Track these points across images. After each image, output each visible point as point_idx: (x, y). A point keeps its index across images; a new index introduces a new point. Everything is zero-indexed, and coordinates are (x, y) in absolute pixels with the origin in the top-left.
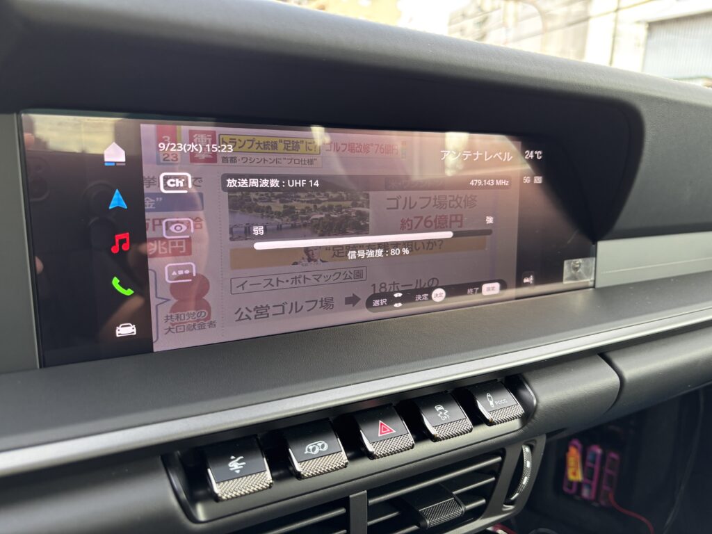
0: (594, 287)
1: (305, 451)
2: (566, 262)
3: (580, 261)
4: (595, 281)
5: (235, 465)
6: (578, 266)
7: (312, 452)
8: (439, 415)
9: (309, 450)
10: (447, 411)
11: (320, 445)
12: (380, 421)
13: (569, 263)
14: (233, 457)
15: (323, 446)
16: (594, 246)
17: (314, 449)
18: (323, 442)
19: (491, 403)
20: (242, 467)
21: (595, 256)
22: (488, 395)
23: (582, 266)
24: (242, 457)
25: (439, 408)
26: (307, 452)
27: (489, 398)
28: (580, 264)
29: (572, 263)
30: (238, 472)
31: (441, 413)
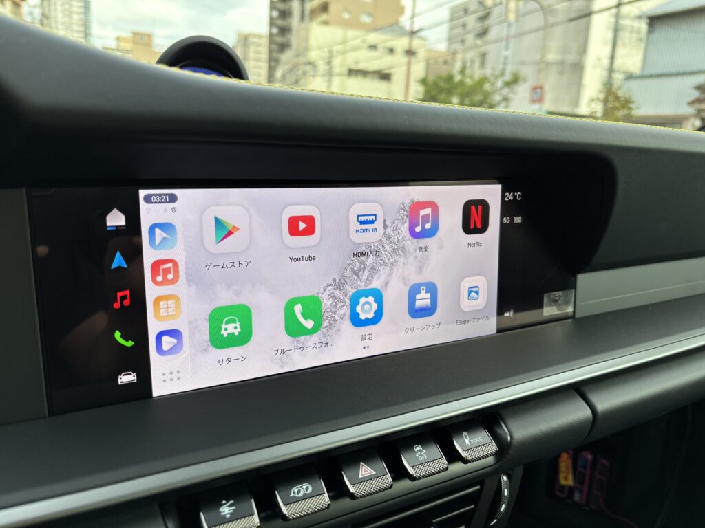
0: (573, 317)
1: (290, 494)
2: (545, 295)
3: (560, 293)
4: (574, 312)
5: (226, 510)
6: (558, 298)
7: (297, 495)
8: (417, 455)
9: (294, 493)
10: (424, 451)
11: (304, 487)
12: (361, 463)
13: (549, 296)
14: (224, 502)
15: (307, 489)
16: (573, 278)
17: (299, 492)
18: (307, 485)
19: (467, 441)
20: (232, 511)
21: (574, 287)
22: (465, 434)
23: (562, 298)
24: (232, 502)
25: (417, 448)
26: (292, 495)
27: (466, 436)
28: (559, 296)
29: (552, 296)
30: (228, 516)
31: (419, 453)
